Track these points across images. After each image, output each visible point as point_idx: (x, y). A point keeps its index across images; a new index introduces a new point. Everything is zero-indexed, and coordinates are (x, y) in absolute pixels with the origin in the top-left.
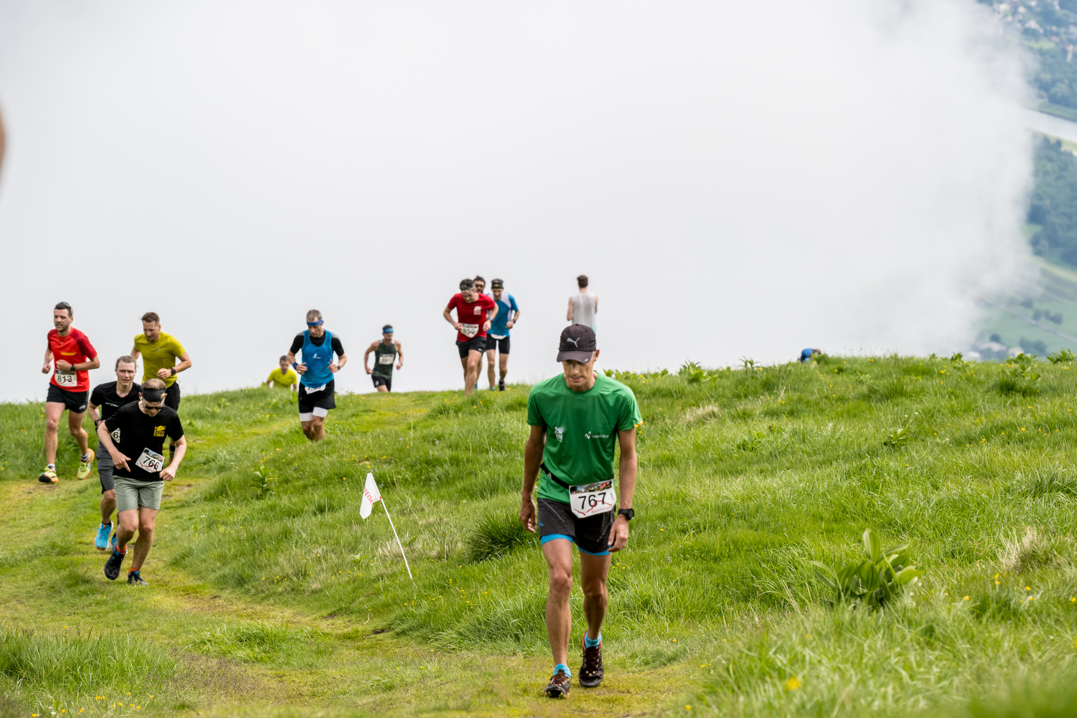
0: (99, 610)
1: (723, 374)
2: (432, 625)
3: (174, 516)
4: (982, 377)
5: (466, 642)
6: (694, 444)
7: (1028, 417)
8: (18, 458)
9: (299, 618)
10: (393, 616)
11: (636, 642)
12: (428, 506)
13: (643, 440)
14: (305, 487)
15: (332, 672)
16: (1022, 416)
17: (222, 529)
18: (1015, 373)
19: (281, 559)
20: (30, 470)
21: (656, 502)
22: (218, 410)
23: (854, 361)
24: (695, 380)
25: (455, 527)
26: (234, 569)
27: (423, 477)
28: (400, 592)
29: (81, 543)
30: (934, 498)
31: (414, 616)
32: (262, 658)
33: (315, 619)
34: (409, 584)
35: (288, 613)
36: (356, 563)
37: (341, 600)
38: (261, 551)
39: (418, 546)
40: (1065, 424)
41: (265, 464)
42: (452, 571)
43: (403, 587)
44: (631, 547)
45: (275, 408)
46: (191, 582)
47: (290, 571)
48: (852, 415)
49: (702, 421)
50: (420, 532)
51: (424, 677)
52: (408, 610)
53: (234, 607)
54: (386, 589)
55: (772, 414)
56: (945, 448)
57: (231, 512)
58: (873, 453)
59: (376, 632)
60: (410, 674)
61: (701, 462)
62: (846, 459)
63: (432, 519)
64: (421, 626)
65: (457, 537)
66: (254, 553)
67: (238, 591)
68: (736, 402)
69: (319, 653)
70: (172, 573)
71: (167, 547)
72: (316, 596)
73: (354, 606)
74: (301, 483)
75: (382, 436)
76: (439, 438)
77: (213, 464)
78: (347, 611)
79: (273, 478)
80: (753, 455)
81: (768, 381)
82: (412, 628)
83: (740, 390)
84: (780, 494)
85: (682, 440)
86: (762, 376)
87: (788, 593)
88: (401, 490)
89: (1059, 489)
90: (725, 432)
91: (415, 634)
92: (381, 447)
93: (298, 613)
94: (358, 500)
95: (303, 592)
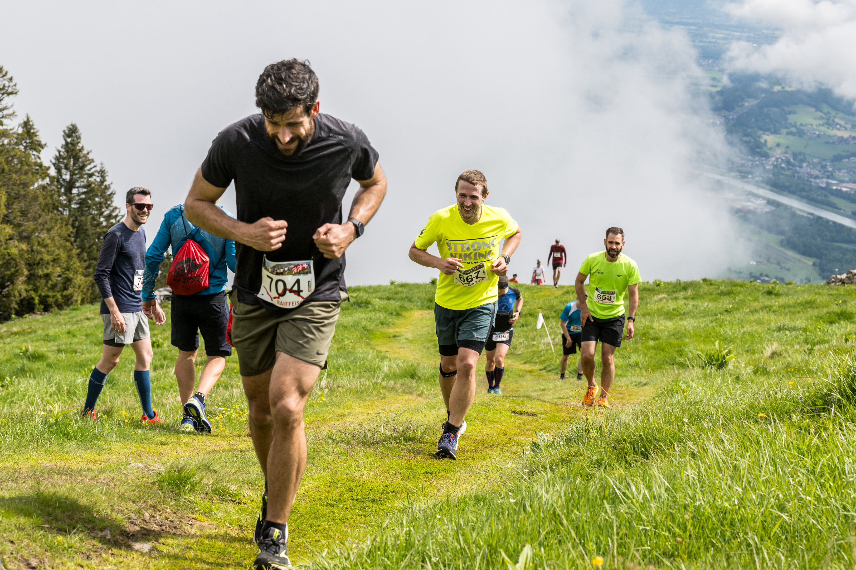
1: (668, 284)
4: (761, 289)
6: (657, 308)
7: (777, 303)
8: (418, 302)
10: (546, 365)
11: (633, 378)
15: (524, 384)
16: (775, 302)
18: (773, 287)
20: (422, 307)
21: (642, 328)
23: (715, 281)
24: (658, 285)
28: (549, 356)
30: (742, 331)
34: (552, 354)
36: (534, 345)
37: (528, 358)
40: (789, 306)
48: (715, 300)
49: (660, 300)
51: (556, 386)
52: (552, 363)
54: (544, 355)
55: (686, 298)
56: (747, 314)
58: (721, 313)
59: (540, 370)
60: (551, 386)
61: (659, 315)
62: (712, 316)
68: (673, 294)
72: (519, 356)
73: (533, 360)
75: (545, 300)
78: (530, 362)
80: (678, 313)
81: (685, 287)
82: (553, 369)
83: (675, 290)
84: (687, 327)
85: (653, 307)
86: (683, 285)
87: (688, 363)
88: (551, 320)
89: (786, 329)
90: (669, 304)
91: (554, 371)
92: (545, 304)
93: (512, 362)
94: (536, 323)
95: (515, 354)
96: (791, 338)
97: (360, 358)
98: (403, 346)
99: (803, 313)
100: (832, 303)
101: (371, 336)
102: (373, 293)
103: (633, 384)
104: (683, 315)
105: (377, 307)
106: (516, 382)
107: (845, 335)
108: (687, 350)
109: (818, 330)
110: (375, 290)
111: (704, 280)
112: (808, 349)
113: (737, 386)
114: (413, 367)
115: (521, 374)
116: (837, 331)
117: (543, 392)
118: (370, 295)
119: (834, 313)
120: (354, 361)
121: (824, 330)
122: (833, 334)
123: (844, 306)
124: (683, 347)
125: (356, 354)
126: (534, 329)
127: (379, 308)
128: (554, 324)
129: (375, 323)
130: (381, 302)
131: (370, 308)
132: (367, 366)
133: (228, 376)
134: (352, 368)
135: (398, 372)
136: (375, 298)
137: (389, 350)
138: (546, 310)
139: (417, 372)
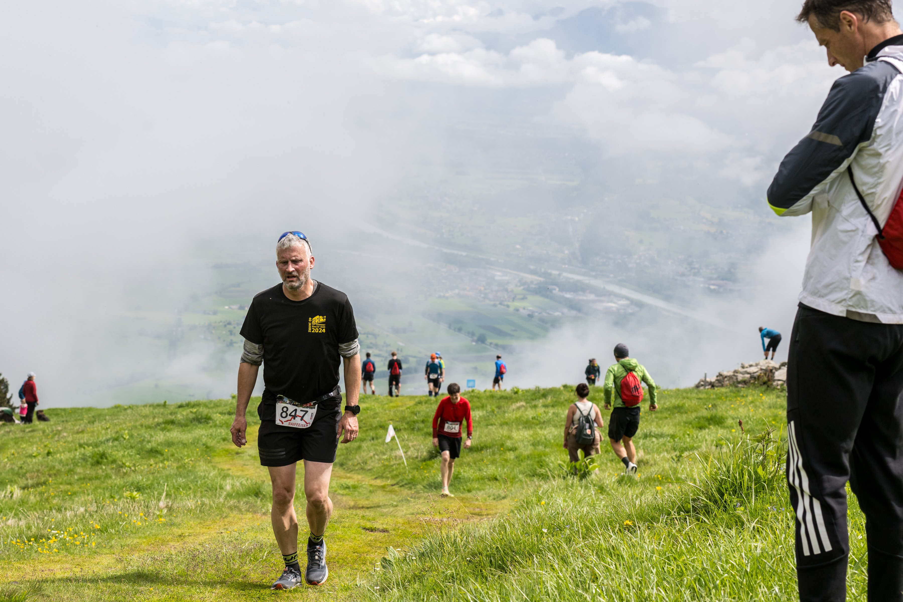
1: (527, 391)
2: (413, 483)
5: (426, 490)
6: (516, 417)
9: (364, 479)
10: (398, 479)
11: (491, 491)
12: (413, 438)
13: (496, 415)
14: (367, 430)
21: (500, 438)
24: (516, 392)
27: (412, 427)
28: (402, 470)
31: (407, 480)
32: (349, 494)
33: (370, 480)
34: (404, 468)
35: (359, 477)
36: (385, 459)
37: (379, 473)
39: (409, 453)
42: (422, 463)
44: (490, 455)
47: (360, 462)
49: (519, 408)
50: (409, 448)
52: (405, 477)
54: (397, 469)
55: (545, 406)
59: (392, 485)
61: (518, 425)
63: (414, 443)
64: (409, 483)
65: (424, 450)
66: (347, 454)
68: (532, 401)
69: (371, 492)
72: (370, 471)
74: (365, 429)
78: (382, 477)
80: (537, 422)
81: (544, 394)
82: (406, 484)
83: (533, 397)
84: (547, 437)
85: (510, 415)
86: (543, 392)
87: (549, 474)
88: (403, 432)
89: (653, 436)
90: (527, 413)
91: (407, 486)
92: (396, 416)
93: (363, 477)
94: (386, 435)
95: (365, 469)
96: (658, 446)
97: (200, 477)
98: (246, 463)
99: (671, 418)
100: (701, 407)
101: (213, 454)
102: (213, 407)
103: (491, 498)
104: (543, 424)
105: (218, 422)
106: (367, 499)
107: (716, 442)
108: (547, 459)
109: (687, 436)
110: (217, 405)
111: (565, 386)
112: (676, 456)
113: (601, 497)
114: (257, 485)
115: (371, 489)
116: (707, 437)
117: (396, 508)
118: (211, 411)
119: (703, 418)
120: (195, 480)
121: (693, 436)
122: (703, 440)
123: (714, 411)
124: (544, 458)
125: (197, 472)
126: (384, 443)
127: (220, 423)
128: (406, 437)
129: (216, 440)
130: (222, 417)
131: (211, 424)
132: (208, 484)
133: (61, 498)
134: (192, 488)
135: (242, 491)
136: (216, 413)
137: (232, 468)
138: (398, 421)
139: (262, 490)
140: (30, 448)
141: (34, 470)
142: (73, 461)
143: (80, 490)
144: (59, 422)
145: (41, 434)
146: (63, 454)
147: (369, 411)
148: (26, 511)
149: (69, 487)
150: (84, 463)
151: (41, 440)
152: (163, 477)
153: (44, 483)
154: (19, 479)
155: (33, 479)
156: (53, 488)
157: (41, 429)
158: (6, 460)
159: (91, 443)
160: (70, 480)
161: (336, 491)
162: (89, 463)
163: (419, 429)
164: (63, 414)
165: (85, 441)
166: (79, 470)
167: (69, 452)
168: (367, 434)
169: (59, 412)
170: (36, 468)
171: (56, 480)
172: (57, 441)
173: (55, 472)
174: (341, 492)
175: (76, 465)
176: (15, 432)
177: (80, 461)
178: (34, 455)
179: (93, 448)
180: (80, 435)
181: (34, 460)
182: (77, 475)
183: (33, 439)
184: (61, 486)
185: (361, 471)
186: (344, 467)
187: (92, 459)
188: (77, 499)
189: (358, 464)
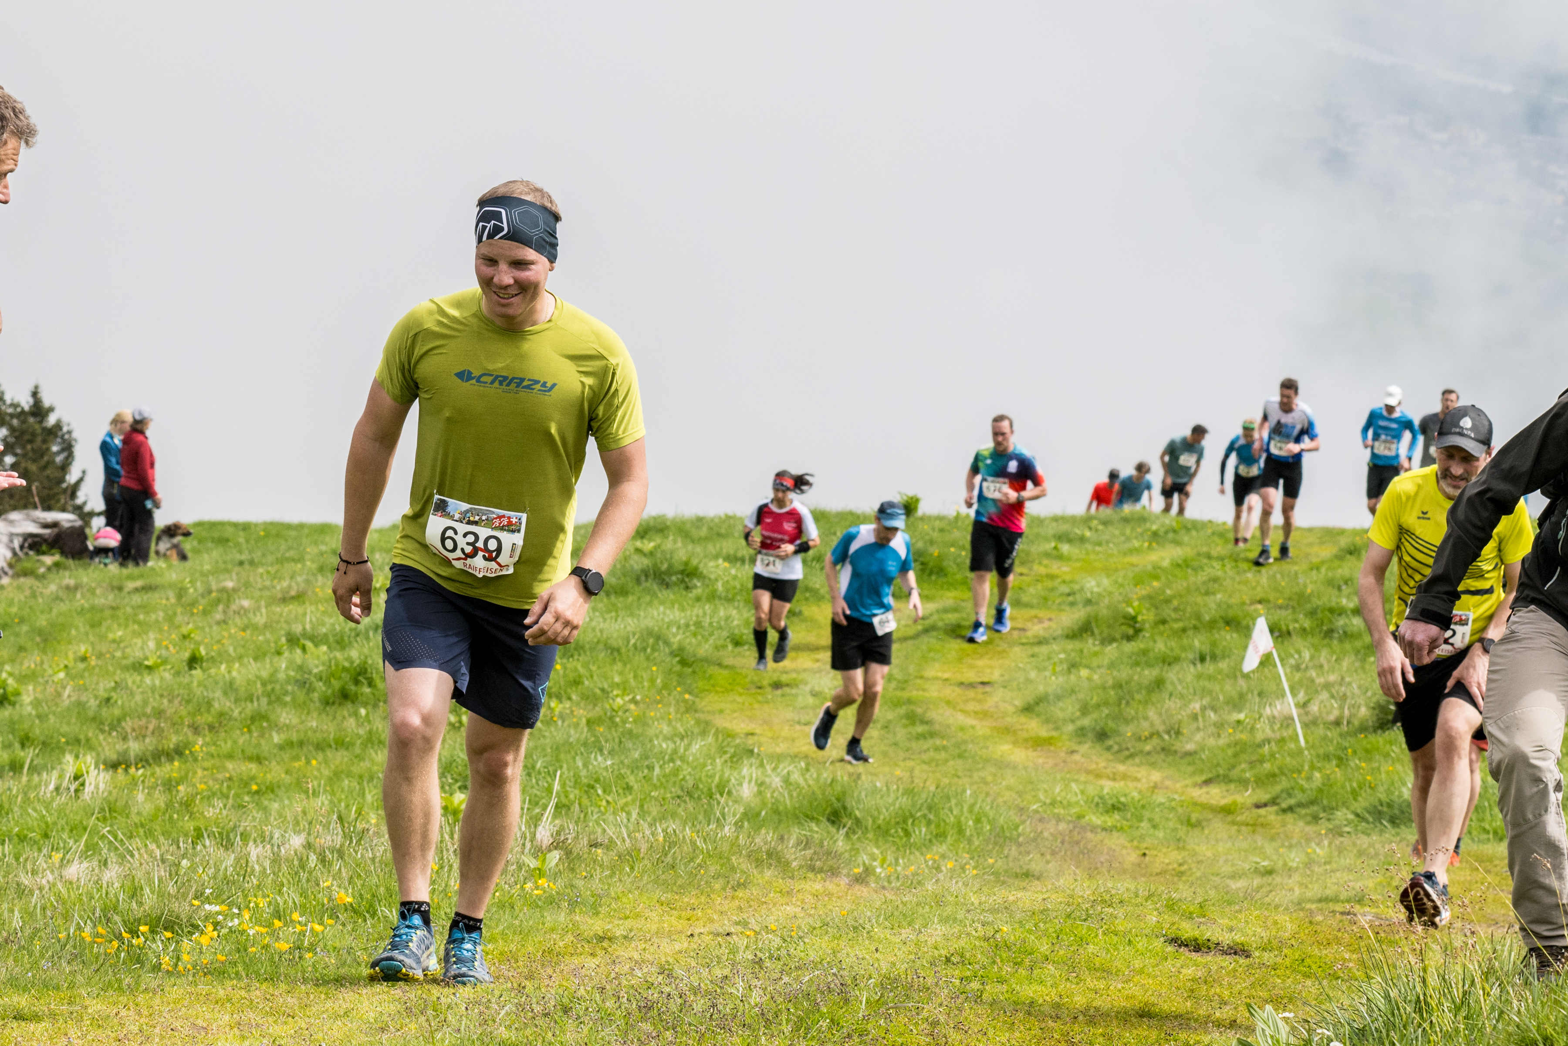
0: (938, 757)
2: (1325, 802)
3: (1030, 652)
5: (1364, 825)
9: (1168, 783)
10: (1277, 788)
12: (1329, 662)
14: (1184, 630)
15: (1204, 850)
17: (1084, 673)
19: (1152, 713)
22: (1088, 534)
25: (1360, 687)
26: (1096, 721)
27: (1325, 628)
28: (1288, 761)
29: (922, 677)
31: (1303, 791)
32: (1122, 828)
33: (1187, 786)
34: (1300, 752)
35: (1156, 776)
36: (1239, 722)
37: (1218, 765)
38: (1128, 703)
39: (1314, 708)
41: (1139, 599)
42: (1352, 740)
43: (1292, 755)
45: (1155, 534)
46: (1044, 732)
47: (1161, 728)
50: (1316, 692)
51: (1311, 862)
52: (1297, 783)
53: (1093, 767)
54: (1272, 755)
57: (1096, 654)
59: (1258, 806)
60: (1295, 858)
63: (1332, 678)
64: (1312, 803)
65: (1361, 701)
66: (1119, 704)
67: (1098, 747)
69: (1190, 824)
70: (1023, 719)
71: (1019, 689)
72: (1189, 759)
73: (1234, 773)
74: (1180, 625)
75: (1278, 576)
76: (1346, 583)
77: (1078, 597)
78: (1224, 779)
79: (1147, 617)
82: (1300, 805)
88: (1298, 641)
91: (1303, 811)
92: (1276, 589)
93: (1167, 777)
94: (1245, 648)
95: (1176, 752)
97: (662, 753)
101: (700, 684)
102: (707, 539)
105: (719, 586)
106: (1179, 844)
117: (1269, 879)
118: (699, 548)
120: (643, 765)
125: (651, 741)
126: (1236, 672)
127: (728, 591)
128: (1307, 655)
129: (711, 641)
130: (733, 572)
131: (699, 591)
132: (684, 779)
133: (231, 801)
134: (636, 787)
135: (788, 802)
136: (716, 557)
137: (758, 731)
138: (1280, 607)
139: (851, 803)
140: (139, 642)
141: (149, 710)
142: (269, 687)
143: (288, 779)
144: (230, 566)
145: (173, 600)
146: (237, 665)
147: (1189, 571)
148: (120, 836)
149: (253, 767)
150: (301, 695)
151: (170, 619)
152: (544, 750)
153: (179, 752)
154: (101, 737)
155: (144, 737)
156: (205, 769)
157: (171, 586)
158: (62, 675)
159: (326, 635)
160: (259, 745)
161: (1080, 817)
162: (316, 695)
163: (1347, 635)
164: (241, 540)
165: (308, 627)
166: (286, 716)
167: (256, 659)
168: (1185, 641)
169: (229, 532)
170: (153, 703)
171: (215, 744)
172: (218, 623)
173: (210, 719)
174: (1096, 820)
175: (275, 698)
176: (92, 591)
177: (290, 688)
178: (146, 663)
179: (329, 647)
180: (292, 608)
181: (148, 680)
182: (279, 730)
183: (147, 613)
184: (230, 765)
185: (1162, 756)
186: (1110, 742)
187: (327, 682)
188: (276, 806)
189: (1151, 735)
